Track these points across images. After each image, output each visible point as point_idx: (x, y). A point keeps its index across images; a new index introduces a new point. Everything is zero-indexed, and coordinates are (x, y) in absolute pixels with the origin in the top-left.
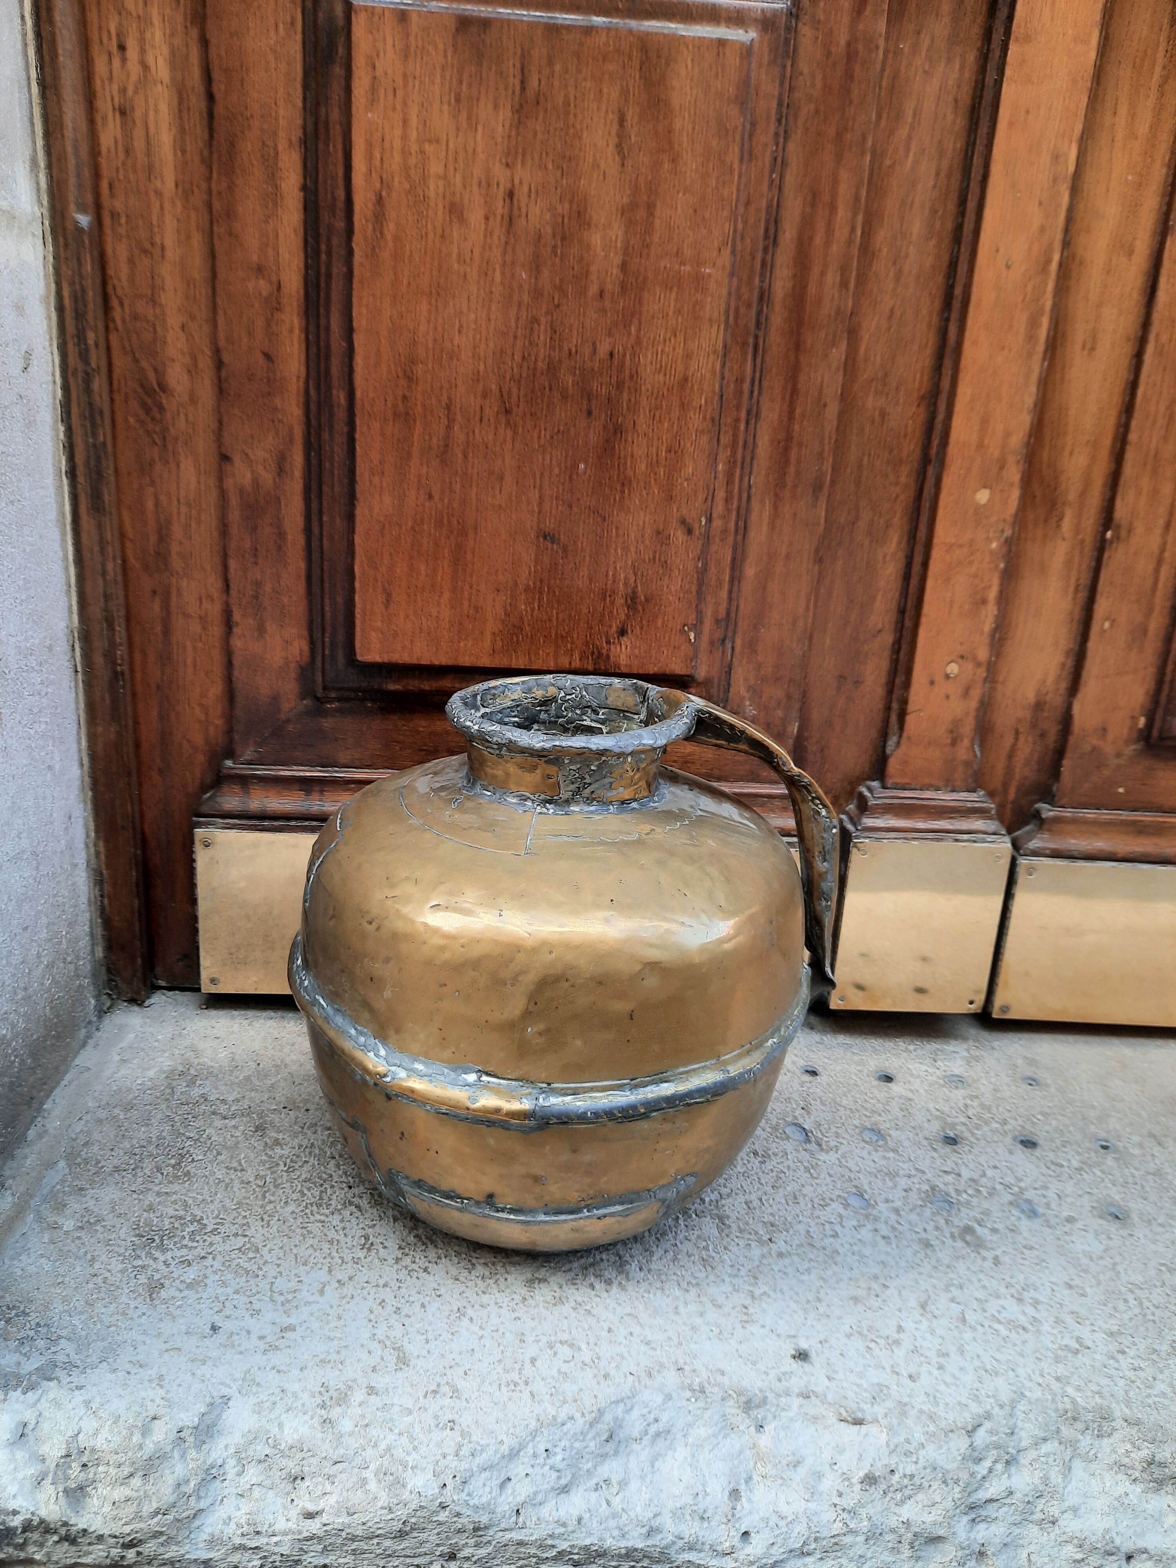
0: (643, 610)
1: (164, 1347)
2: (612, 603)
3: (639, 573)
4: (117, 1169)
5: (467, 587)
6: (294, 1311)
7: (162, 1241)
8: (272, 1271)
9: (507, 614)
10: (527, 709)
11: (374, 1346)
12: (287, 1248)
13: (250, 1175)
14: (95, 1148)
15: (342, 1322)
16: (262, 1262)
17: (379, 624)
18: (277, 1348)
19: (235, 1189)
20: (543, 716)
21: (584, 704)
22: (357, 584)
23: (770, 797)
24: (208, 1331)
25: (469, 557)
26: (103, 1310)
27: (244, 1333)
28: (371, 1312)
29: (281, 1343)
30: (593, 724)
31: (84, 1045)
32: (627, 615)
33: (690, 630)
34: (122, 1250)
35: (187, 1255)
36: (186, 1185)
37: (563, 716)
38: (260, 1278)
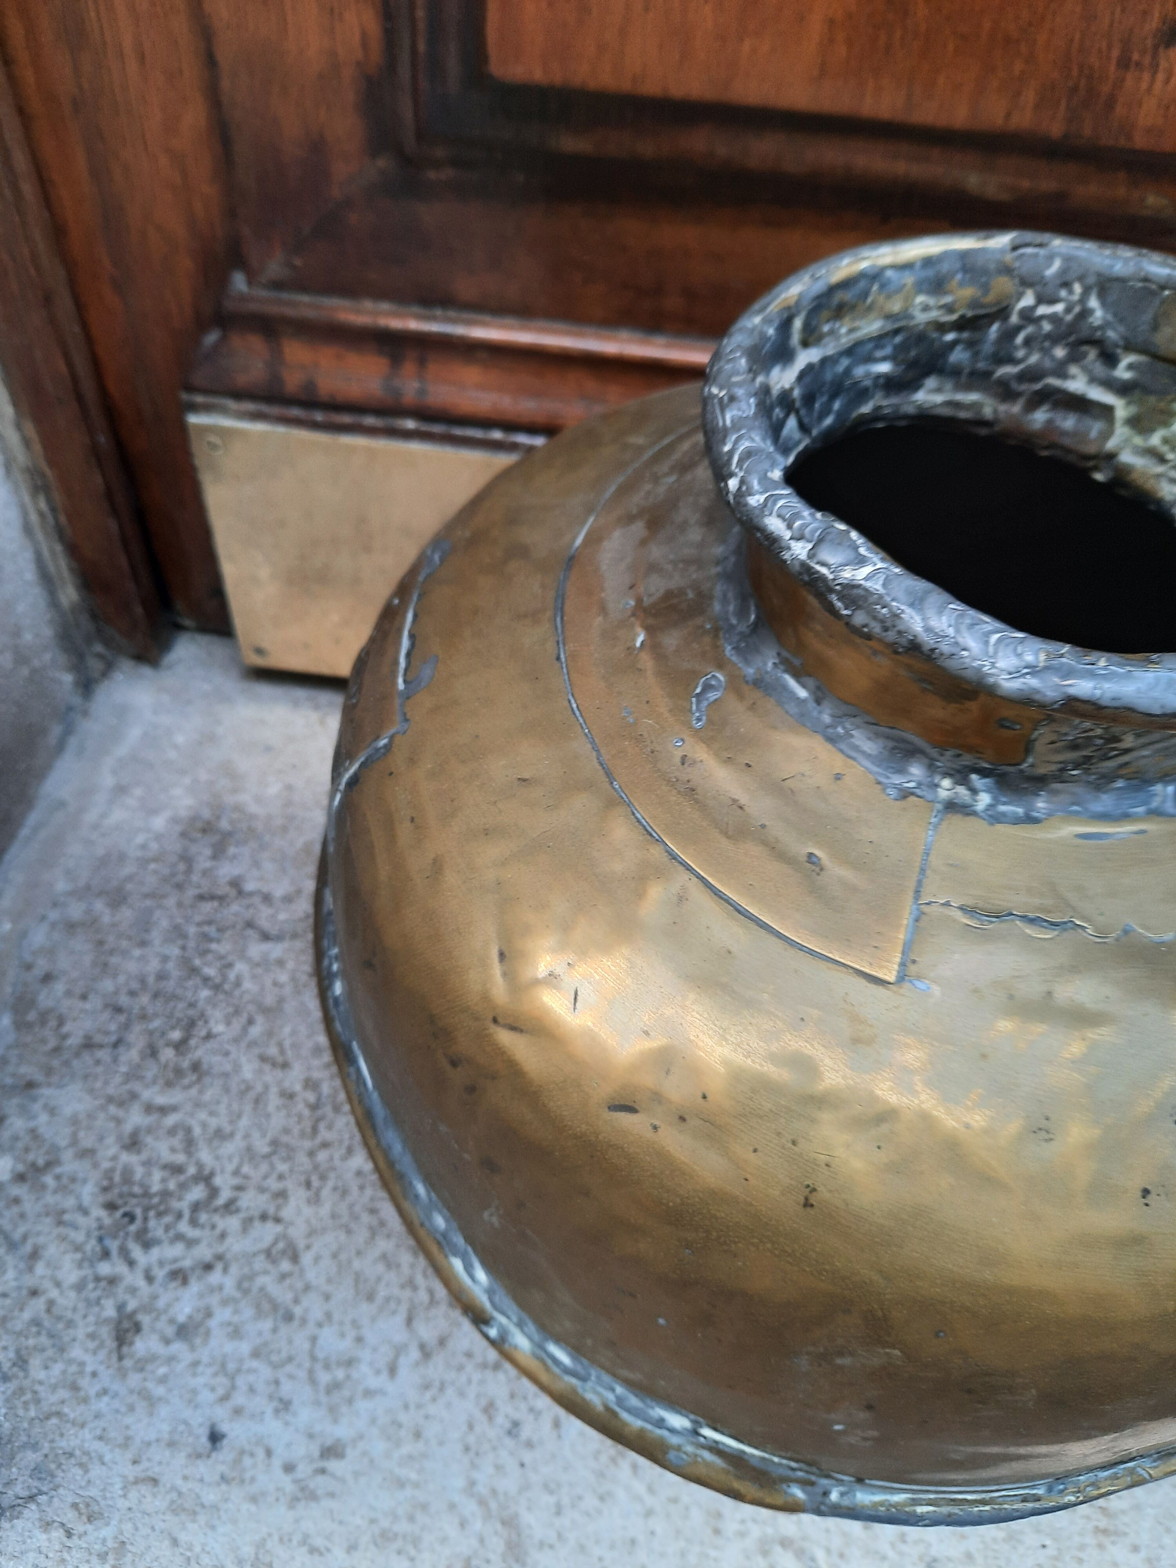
1: (131, 1472)
4: (89, 1045)
6: (344, 1409)
7: (146, 1219)
8: (313, 1307)
10: (920, 339)
11: (470, 1507)
12: (343, 1257)
13: (294, 1079)
14: (59, 987)
15: (420, 1446)
16: (299, 1285)
18: (313, 1497)
19: (271, 1108)
24: (204, 1440)
26: (42, 1375)
27: (261, 1453)
28: (471, 1427)
29: (320, 1483)
30: (1092, 393)
31: (60, 747)
34: (79, 1237)
35: (184, 1258)
36: (194, 1091)
37: (1012, 361)
38: (296, 1323)
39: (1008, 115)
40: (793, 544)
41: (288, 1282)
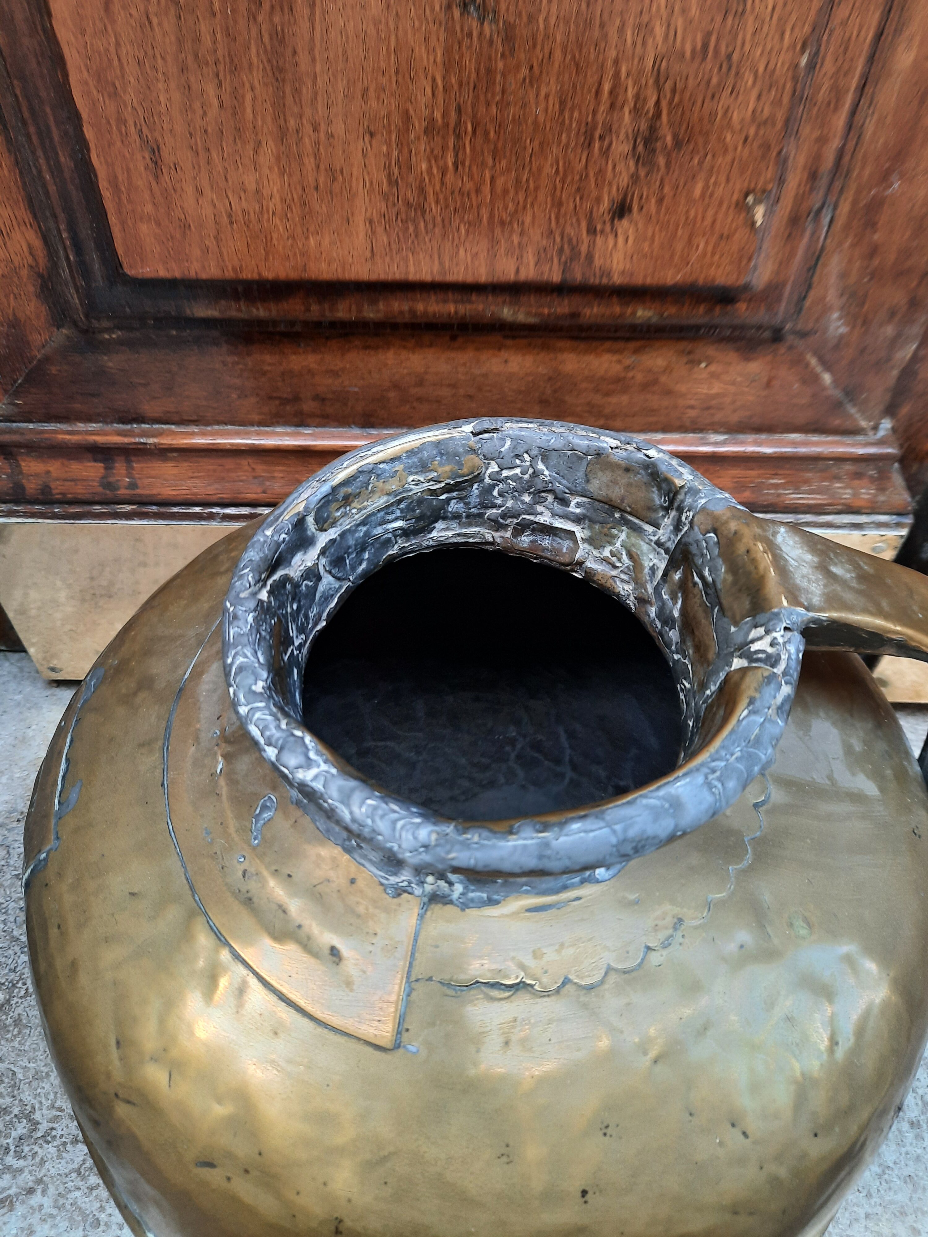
0: (668, 164)
2: (606, 153)
3: (668, 86)
5: (308, 129)
9: (393, 182)
10: (420, 502)
17: (149, 208)
20: (454, 507)
21: (540, 486)
22: (89, 133)
23: (840, 459)
25: (303, 59)
30: (559, 523)
32: (635, 178)
33: (757, 202)
35: (10, 1188)
36: (16, 1044)
37: (494, 506)
38: (102, 1228)
39: (518, 271)
40: (266, 748)
41: (95, 1193)
